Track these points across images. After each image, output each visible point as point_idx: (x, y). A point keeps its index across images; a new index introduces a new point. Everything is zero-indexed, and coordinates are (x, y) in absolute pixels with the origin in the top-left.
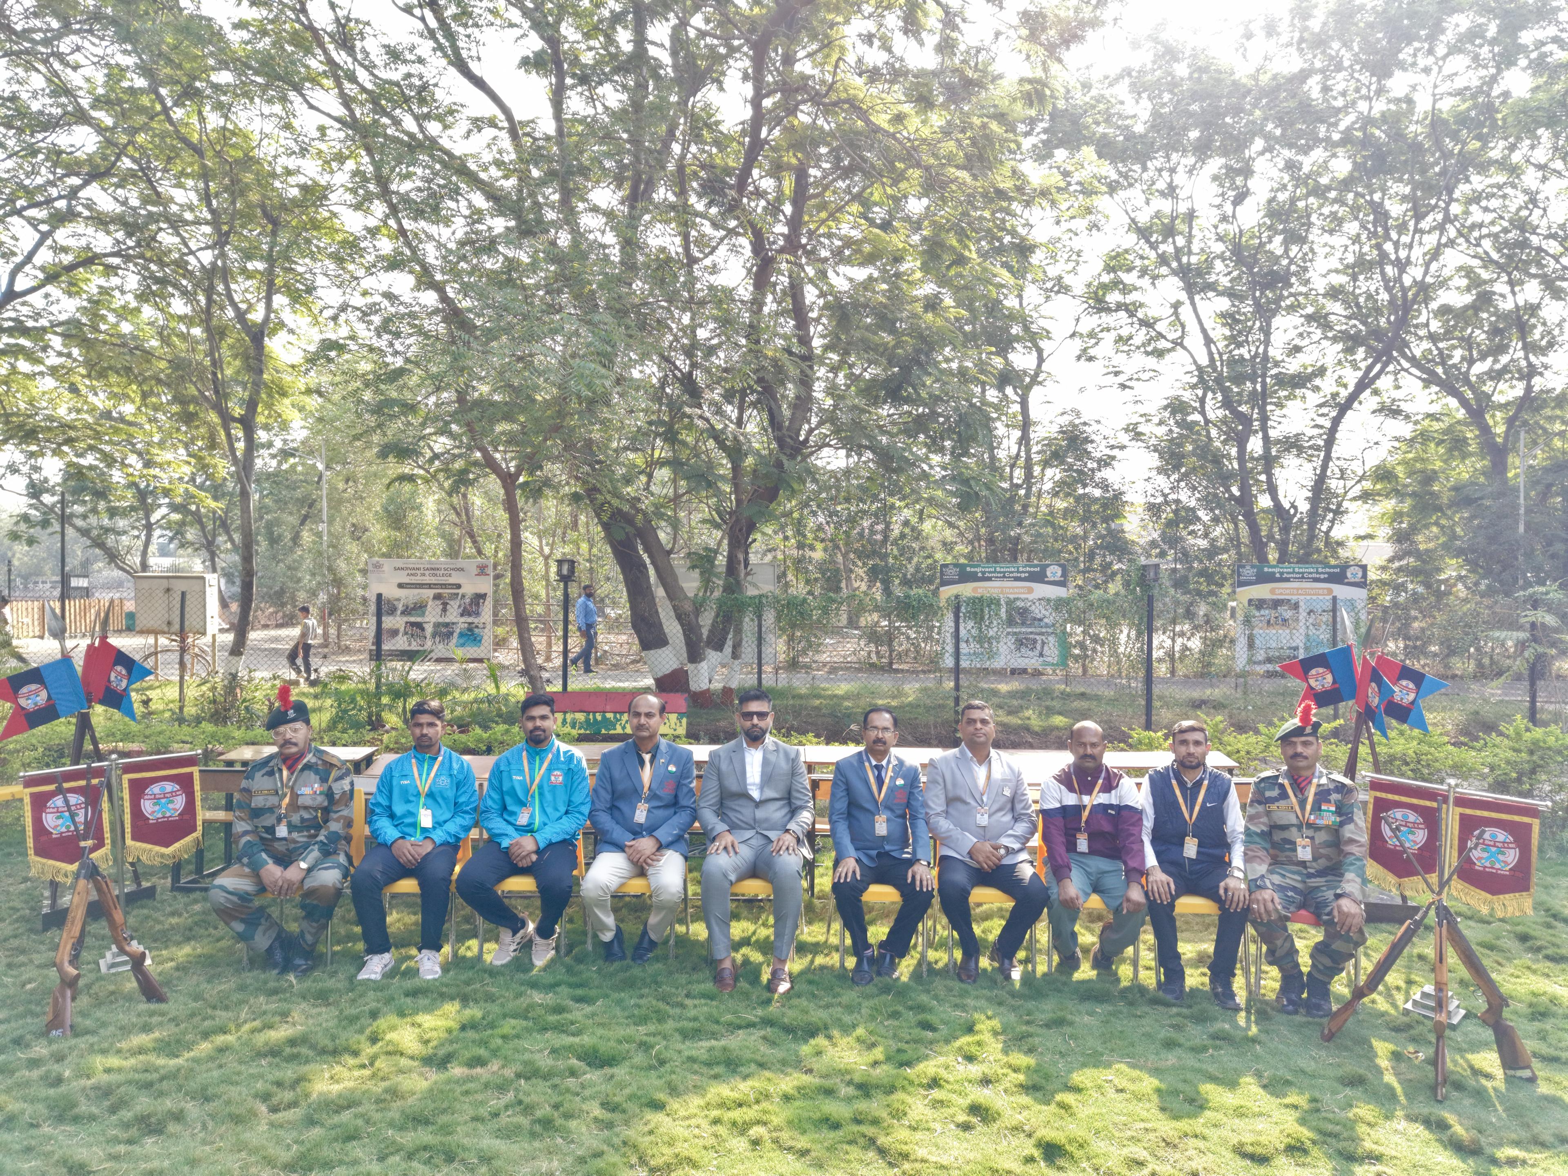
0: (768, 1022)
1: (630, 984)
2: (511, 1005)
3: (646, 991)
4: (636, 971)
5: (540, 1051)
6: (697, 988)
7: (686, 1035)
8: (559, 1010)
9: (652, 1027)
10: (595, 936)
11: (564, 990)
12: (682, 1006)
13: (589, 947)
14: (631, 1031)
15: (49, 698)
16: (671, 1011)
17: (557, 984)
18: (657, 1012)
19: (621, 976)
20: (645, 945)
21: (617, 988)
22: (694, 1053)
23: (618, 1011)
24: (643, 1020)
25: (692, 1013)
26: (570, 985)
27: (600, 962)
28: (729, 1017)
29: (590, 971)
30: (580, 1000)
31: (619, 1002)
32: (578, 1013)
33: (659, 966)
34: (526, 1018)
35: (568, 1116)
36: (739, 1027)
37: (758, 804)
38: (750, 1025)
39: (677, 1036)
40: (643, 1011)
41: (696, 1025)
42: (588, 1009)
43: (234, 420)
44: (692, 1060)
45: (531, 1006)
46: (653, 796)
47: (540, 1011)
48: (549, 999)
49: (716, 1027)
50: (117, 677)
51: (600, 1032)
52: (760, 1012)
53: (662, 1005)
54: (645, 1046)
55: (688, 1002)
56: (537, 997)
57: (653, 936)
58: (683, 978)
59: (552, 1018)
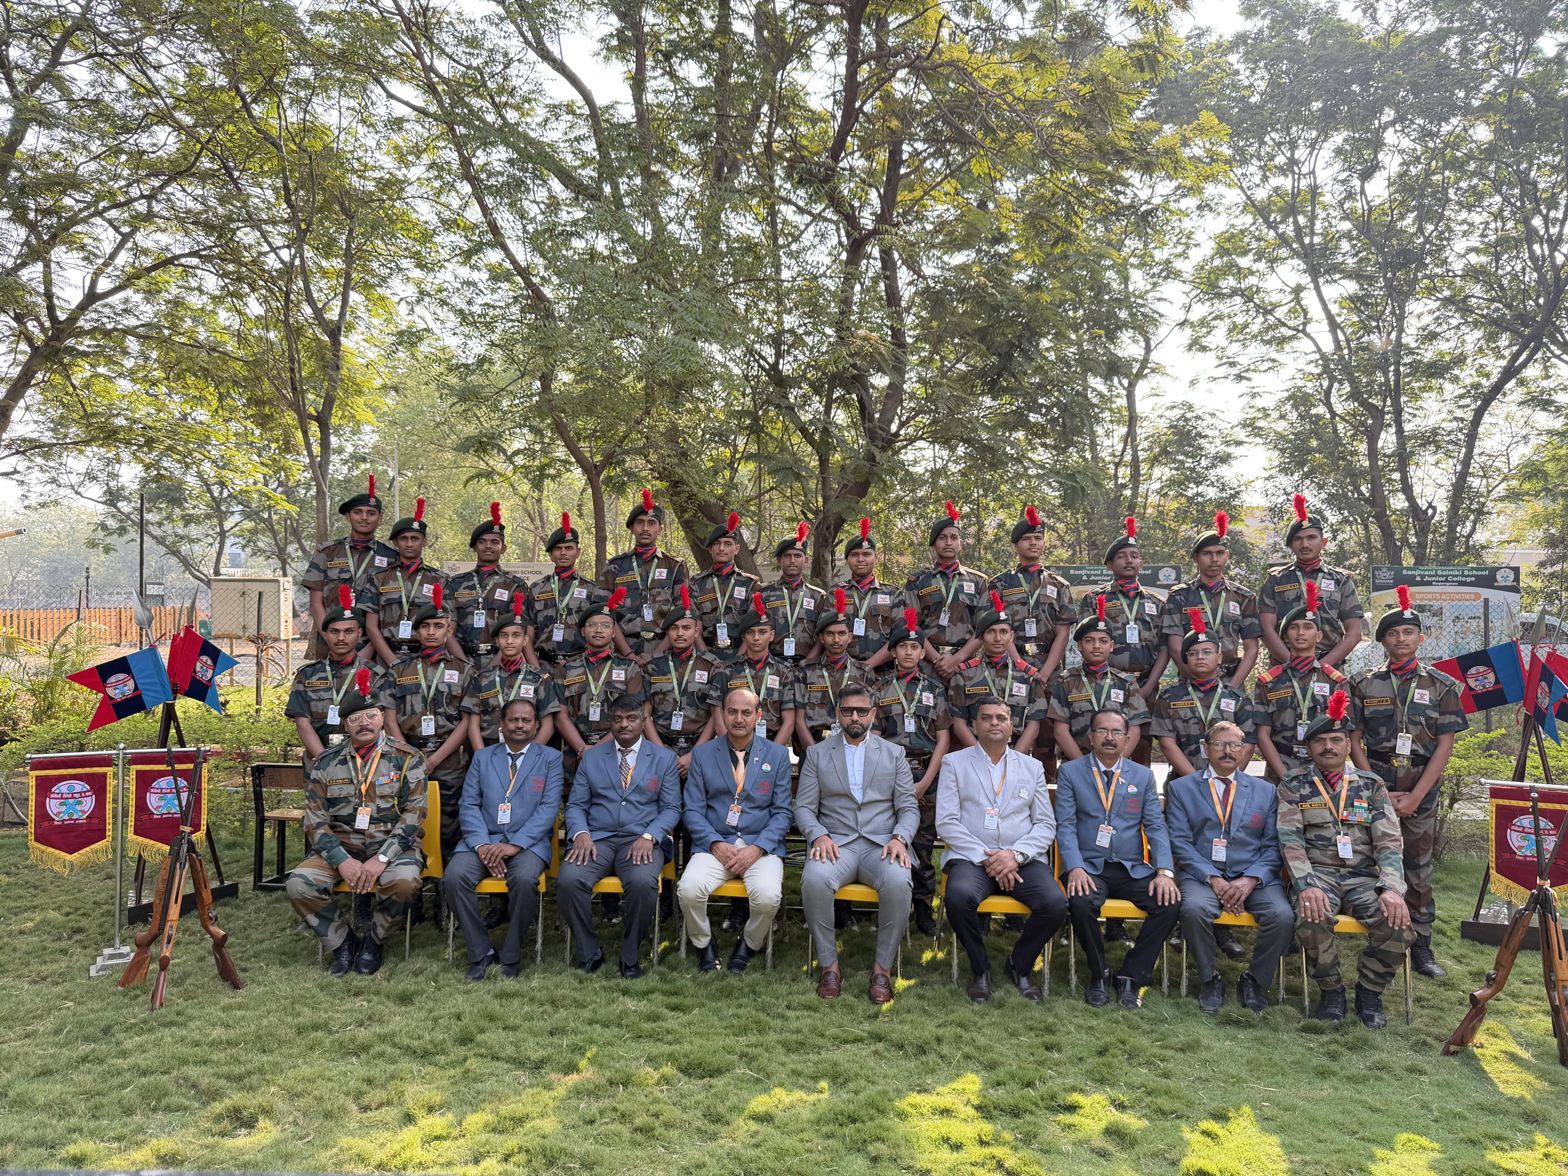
0: (878, 1038)
1: (726, 993)
2: (602, 1012)
3: (744, 1001)
4: (733, 980)
5: (636, 1059)
6: (797, 999)
7: (789, 1048)
8: (654, 1017)
9: (753, 1039)
10: (689, 943)
11: (658, 997)
12: (783, 1017)
13: (683, 953)
14: (731, 1041)
15: (136, 688)
16: (772, 1023)
17: (651, 991)
18: (758, 1022)
19: (718, 984)
20: (742, 952)
21: (711, 997)
22: (800, 1068)
23: (715, 1020)
24: (744, 1030)
25: (794, 1025)
26: (664, 993)
27: (695, 970)
28: (834, 1031)
29: (685, 978)
30: (675, 1008)
31: (717, 1012)
32: (673, 1021)
33: (756, 976)
34: (620, 1026)
35: (668, 1126)
36: (846, 1042)
37: (860, 807)
38: (857, 1040)
39: (780, 1049)
40: (743, 1021)
41: (800, 1037)
42: (685, 1018)
43: (311, 417)
44: (796, 1073)
45: (625, 1013)
46: (746, 798)
47: (632, 1018)
48: (643, 1006)
49: (820, 1041)
50: (202, 667)
51: (698, 1041)
52: (867, 1026)
53: (762, 1016)
54: (747, 1058)
55: (790, 1014)
56: (630, 1004)
57: (751, 945)
58: (783, 989)
59: (647, 1026)
